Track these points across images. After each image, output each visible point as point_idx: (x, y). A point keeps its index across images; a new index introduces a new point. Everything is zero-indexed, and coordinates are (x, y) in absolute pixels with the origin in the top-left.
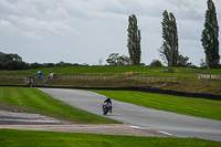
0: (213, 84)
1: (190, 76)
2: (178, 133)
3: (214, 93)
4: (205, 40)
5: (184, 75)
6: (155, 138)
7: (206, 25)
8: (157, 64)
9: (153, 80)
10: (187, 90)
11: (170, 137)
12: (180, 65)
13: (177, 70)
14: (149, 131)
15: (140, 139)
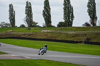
0: (49, 34)
1: (38, 31)
2: (33, 57)
3: (49, 38)
4: (44, 15)
5: (35, 31)
6: (23, 60)
7: (45, 8)
8: (23, 26)
9: (21, 33)
10: (37, 37)
11: (29, 59)
12: (34, 26)
13: (32, 28)
14: (20, 57)
15: (16, 60)
